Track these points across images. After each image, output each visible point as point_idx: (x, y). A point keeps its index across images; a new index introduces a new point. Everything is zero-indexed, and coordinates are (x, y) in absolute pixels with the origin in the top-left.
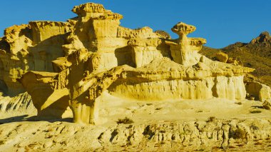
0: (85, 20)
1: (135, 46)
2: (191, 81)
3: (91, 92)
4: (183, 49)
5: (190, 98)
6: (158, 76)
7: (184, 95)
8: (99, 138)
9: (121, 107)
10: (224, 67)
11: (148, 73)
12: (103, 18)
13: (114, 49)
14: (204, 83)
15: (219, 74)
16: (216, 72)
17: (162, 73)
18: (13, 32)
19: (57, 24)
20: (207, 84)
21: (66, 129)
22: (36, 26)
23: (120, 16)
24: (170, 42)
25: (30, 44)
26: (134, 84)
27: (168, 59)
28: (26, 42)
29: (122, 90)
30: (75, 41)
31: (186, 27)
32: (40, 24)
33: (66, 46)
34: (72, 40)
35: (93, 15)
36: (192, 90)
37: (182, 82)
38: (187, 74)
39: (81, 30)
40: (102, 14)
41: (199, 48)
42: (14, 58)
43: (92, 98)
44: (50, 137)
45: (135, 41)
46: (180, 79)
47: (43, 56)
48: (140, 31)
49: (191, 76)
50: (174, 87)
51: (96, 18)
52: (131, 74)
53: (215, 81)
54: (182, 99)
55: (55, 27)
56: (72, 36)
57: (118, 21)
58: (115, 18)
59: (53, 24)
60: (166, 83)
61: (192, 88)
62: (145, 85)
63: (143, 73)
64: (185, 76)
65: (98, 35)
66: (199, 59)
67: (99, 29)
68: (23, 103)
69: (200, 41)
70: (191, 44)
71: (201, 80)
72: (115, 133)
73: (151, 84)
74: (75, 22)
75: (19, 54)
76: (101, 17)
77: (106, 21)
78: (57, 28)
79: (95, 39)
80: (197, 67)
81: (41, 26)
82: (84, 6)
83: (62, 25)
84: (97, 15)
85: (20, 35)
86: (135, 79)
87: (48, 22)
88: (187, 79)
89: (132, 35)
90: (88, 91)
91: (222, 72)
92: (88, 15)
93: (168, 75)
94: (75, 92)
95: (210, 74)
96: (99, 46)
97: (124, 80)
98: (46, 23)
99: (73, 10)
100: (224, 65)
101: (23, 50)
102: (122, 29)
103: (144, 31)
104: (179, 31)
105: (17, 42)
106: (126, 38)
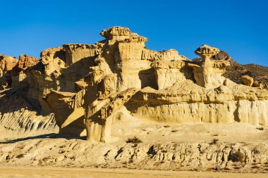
0: (111, 43)
1: (158, 68)
2: (212, 105)
3: (103, 112)
4: (206, 72)
5: (210, 122)
6: (179, 98)
7: (204, 118)
8: (106, 155)
9: (137, 128)
10: (248, 91)
11: (168, 95)
12: (128, 41)
13: (138, 71)
14: (225, 106)
15: (242, 98)
16: (238, 95)
17: (183, 95)
18: (48, 54)
19: (87, 47)
20: (228, 108)
21: (78, 146)
22: (69, 49)
23: (145, 38)
24: (193, 65)
25: (63, 66)
26: (154, 106)
27: (190, 82)
28: (59, 63)
29: (143, 111)
30: (102, 63)
31: (209, 50)
32: (72, 46)
33: (93, 68)
34: (99, 62)
35: (119, 38)
36: (213, 114)
37: (202, 104)
38: (208, 97)
39: (108, 52)
40: (127, 37)
41: (223, 71)
42: (48, 79)
43: (103, 117)
44: (63, 152)
45: (158, 63)
46: (201, 102)
47: (73, 78)
48: (165, 53)
49: (212, 99)
50: (194, 110)
51: (122, 42)
52: (152, 96)
53: (238, 105)
54: (202, 123)
55: (86, 50)
56: (100, 58)
57: (143, 44)
58: (139, 40)
59: (85, 47)
60: (186, 106)
61: (213, 111)
62: (165, 107)
63: (164, 96)
64: (206, 99)
65: (123, 57)
66: (222, 82)
67: (124, 51)
68: (52, 122)
69: (223, 64)
70: (214, 67)
71: (222, 103)
72: (120, 151)
73: (172, 106)
74: (102, 45)
75: (52, 75)
76: (126, 40)
77: (131, 44)
78: (88, 50)
79: (120, 61)
80: (218, 90)
81: (74, 48)
82: (111, 30)
83: (93, 47)
84: (123, 38)
85: (54, 57)
86: (156, 101)
87: (80, 45)
88: (208, 102)
89: (156, 58)
90: (100, 111)
91: (245, 95)
92: (114, 38)
93: (189, 98)
94: (90, 111)
95: (232, 97)
96: (123, 69)
97: (145, 102)
98: (78, 46)
99: (101, 34)
100: (248, 88)
101: (56, 72)
102: (147, 51)
103: (168, 53)
104: (202, 53)
105: (51, 64)
106: (150, 60)
